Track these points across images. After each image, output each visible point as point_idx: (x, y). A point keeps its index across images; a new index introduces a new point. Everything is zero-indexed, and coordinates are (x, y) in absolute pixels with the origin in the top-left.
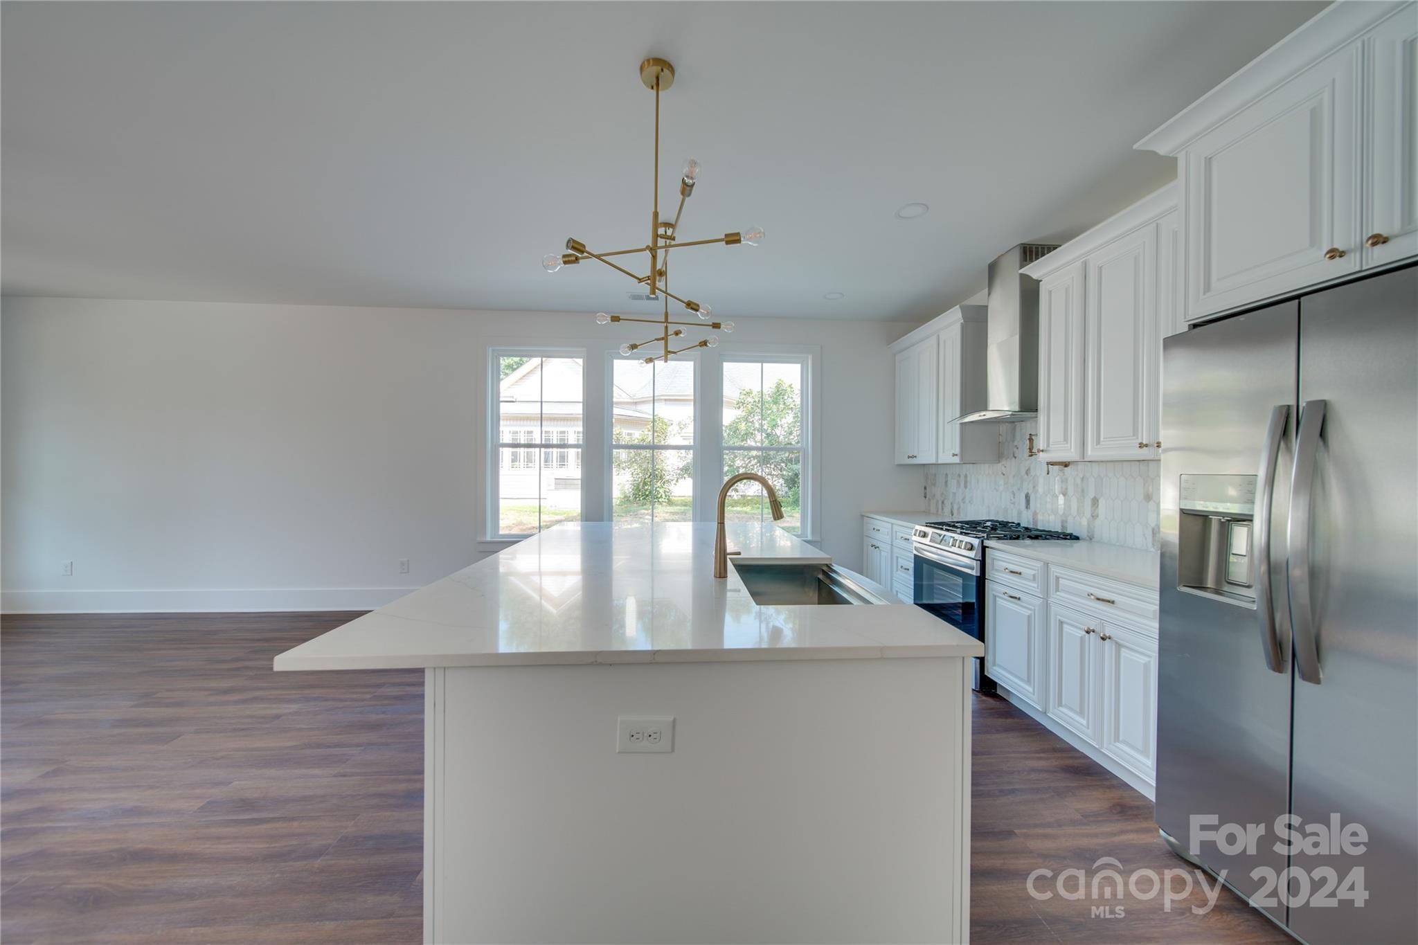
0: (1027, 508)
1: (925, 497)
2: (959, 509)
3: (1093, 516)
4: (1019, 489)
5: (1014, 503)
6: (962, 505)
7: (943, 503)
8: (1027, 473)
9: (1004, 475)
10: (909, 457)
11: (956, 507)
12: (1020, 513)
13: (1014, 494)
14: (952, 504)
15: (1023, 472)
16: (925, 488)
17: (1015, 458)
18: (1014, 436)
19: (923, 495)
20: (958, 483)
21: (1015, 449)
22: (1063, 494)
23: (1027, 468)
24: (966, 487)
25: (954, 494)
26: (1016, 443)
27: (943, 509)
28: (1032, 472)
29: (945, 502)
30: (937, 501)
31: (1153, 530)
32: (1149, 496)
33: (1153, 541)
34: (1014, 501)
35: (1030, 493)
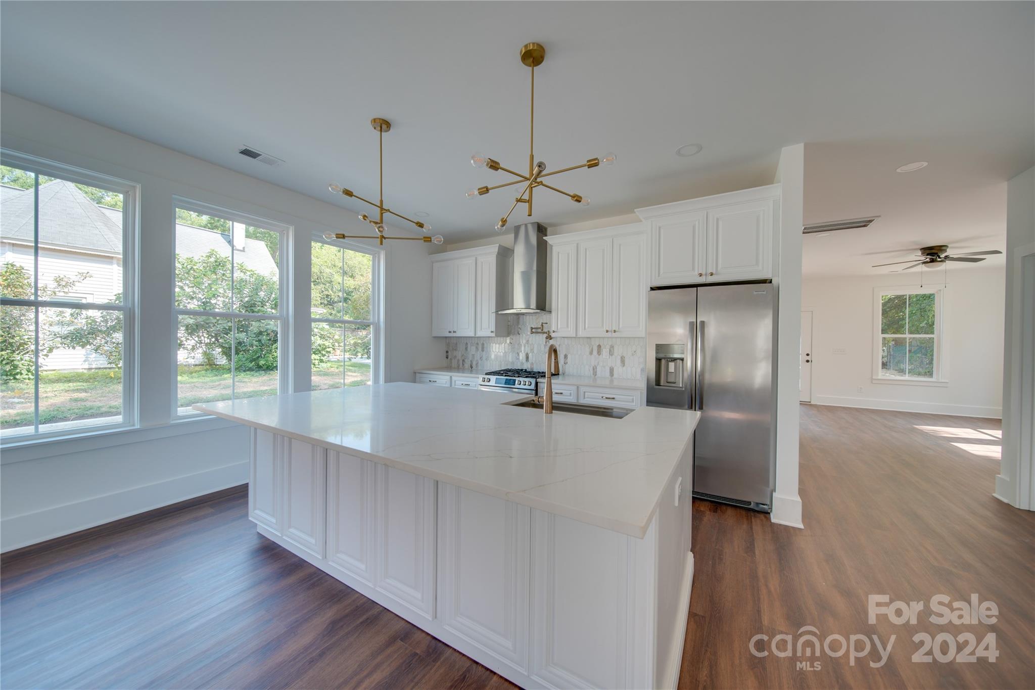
0: (527, 361)
1: (447, 358)
2: (477, 364)
3: (564, 363)
5: (518, 359)
6: (480, 361)
7: (463, 361)
8: (527, 342)
9: (511, 343)
10: (450, 332)
11: (474, 363)
12: (522, 364)
13: (518, 354)
14: (471, 361)
16: (447, 352)
17: (519, 334)
18: (518, 323)
19: (445, 356)
20: (477, 348)
21: (519, 330)
23: (527, 340)
24: (483, 350)
25: (473, 355)
26: (520, 326)
27: (463, 364)
28: (530, 342)
29: (466, 360)
30: (458, 360)
31: (593, 367)
32: (591, 353)
33: (594, 372)
34: (518, 357)
35: (528, 353)
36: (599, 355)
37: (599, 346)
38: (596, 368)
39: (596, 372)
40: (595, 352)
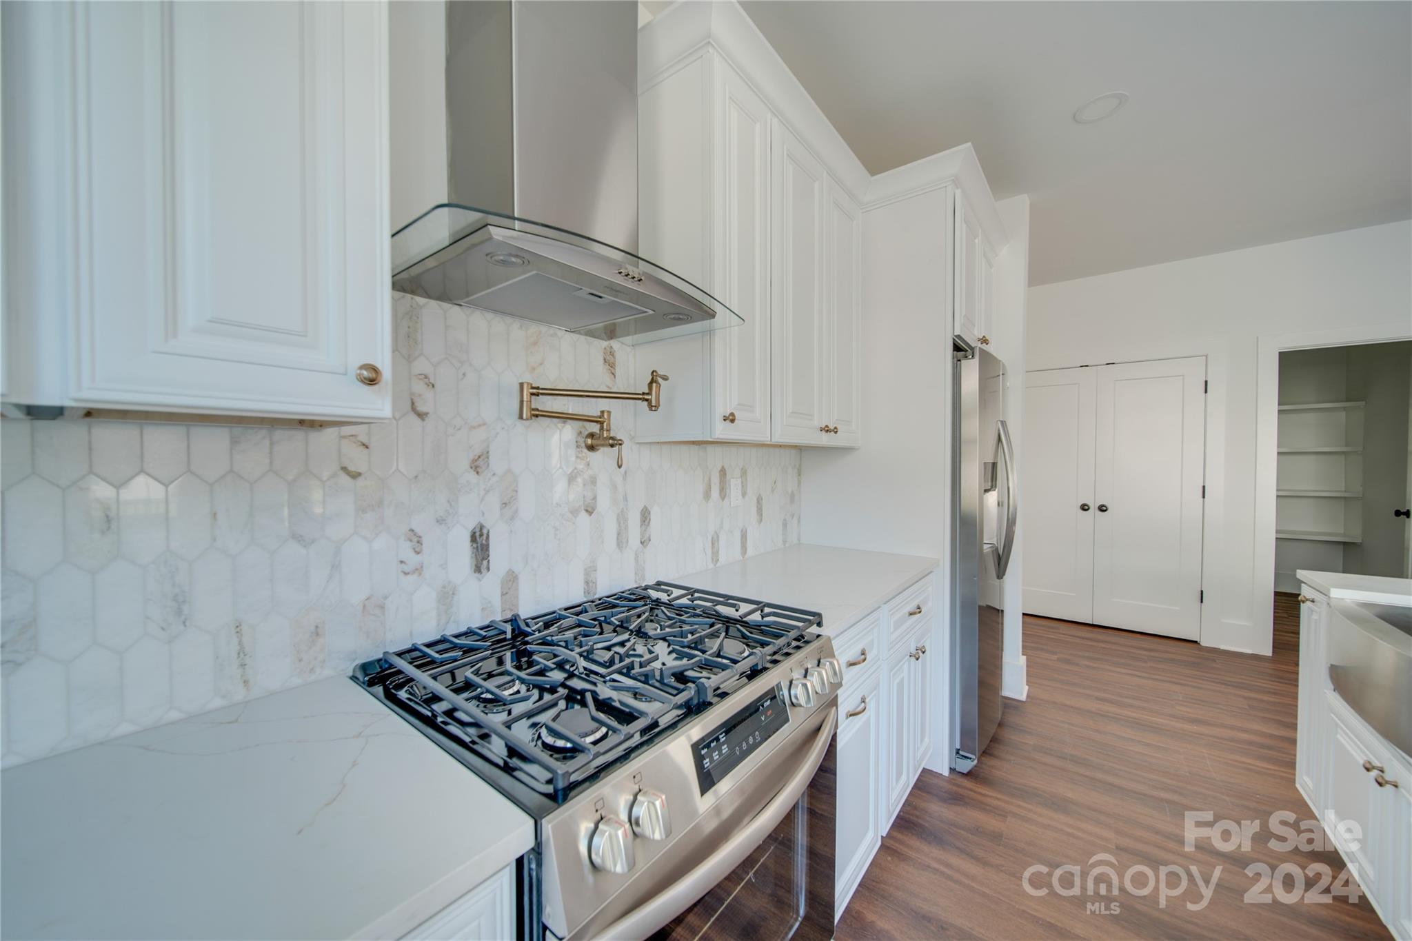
0: (478, 569)
3: (641, 542)
4: (440, 521)
5: (419, 570)
8: (478, 464)
9: (355, 476)
12: (447, 596)
13: (416, 540)
15: (459, 463)
17: (422, 416)
21: (419, 387)
22: (587, 511)
23: (477, 452)
26: (421, 366)
28: (497, 463)
31: (712, 538)
32: (707, 495)
33: (713, 553)
34: (413, 560)
35: (487, 524)
36: (723, 499)
37: (723, 472)
38: (718, 537)
39: (718, 552)
40: (715, 492)
